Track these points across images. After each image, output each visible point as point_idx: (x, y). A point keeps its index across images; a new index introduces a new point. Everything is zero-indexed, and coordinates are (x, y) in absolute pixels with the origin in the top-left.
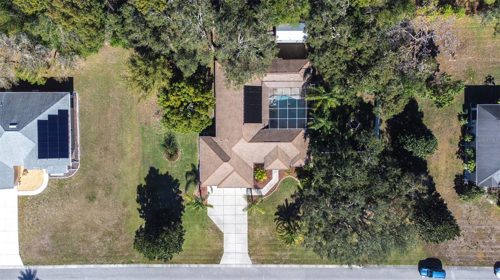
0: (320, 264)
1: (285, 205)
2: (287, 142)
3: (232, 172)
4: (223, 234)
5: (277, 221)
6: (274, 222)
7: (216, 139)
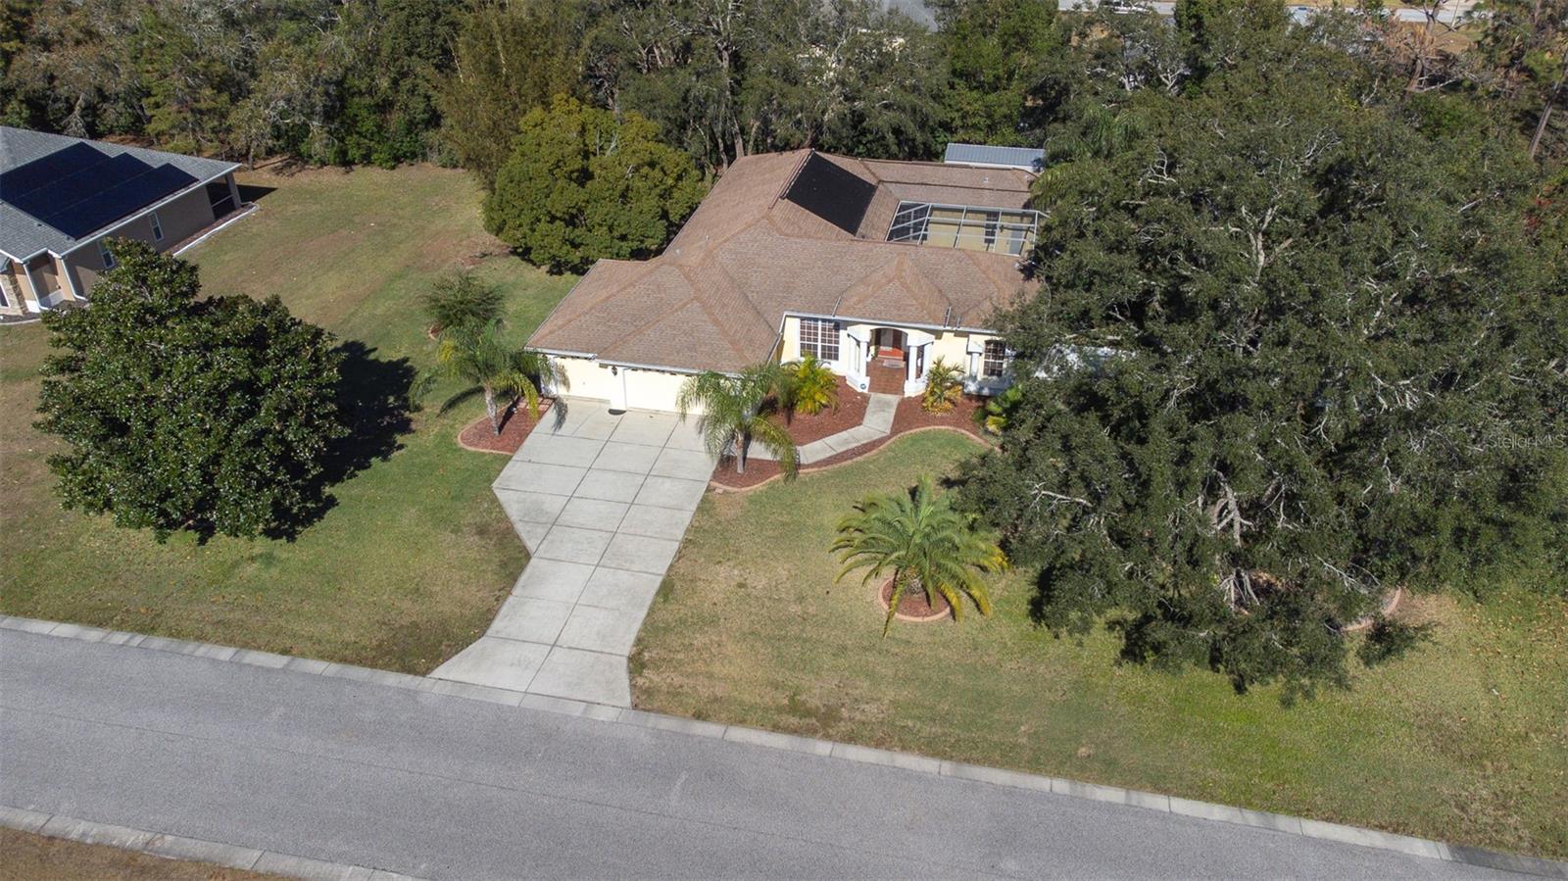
0: (1107, 780)
3: (684, 305)
4: (529, 558)
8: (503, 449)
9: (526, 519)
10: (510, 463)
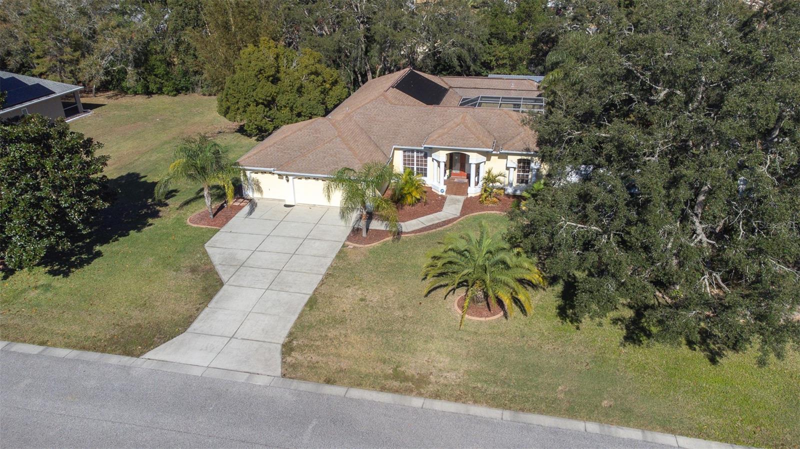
4: (223, 285)
8: (214, 225)
9: (224, 263)
10: (218, 233)
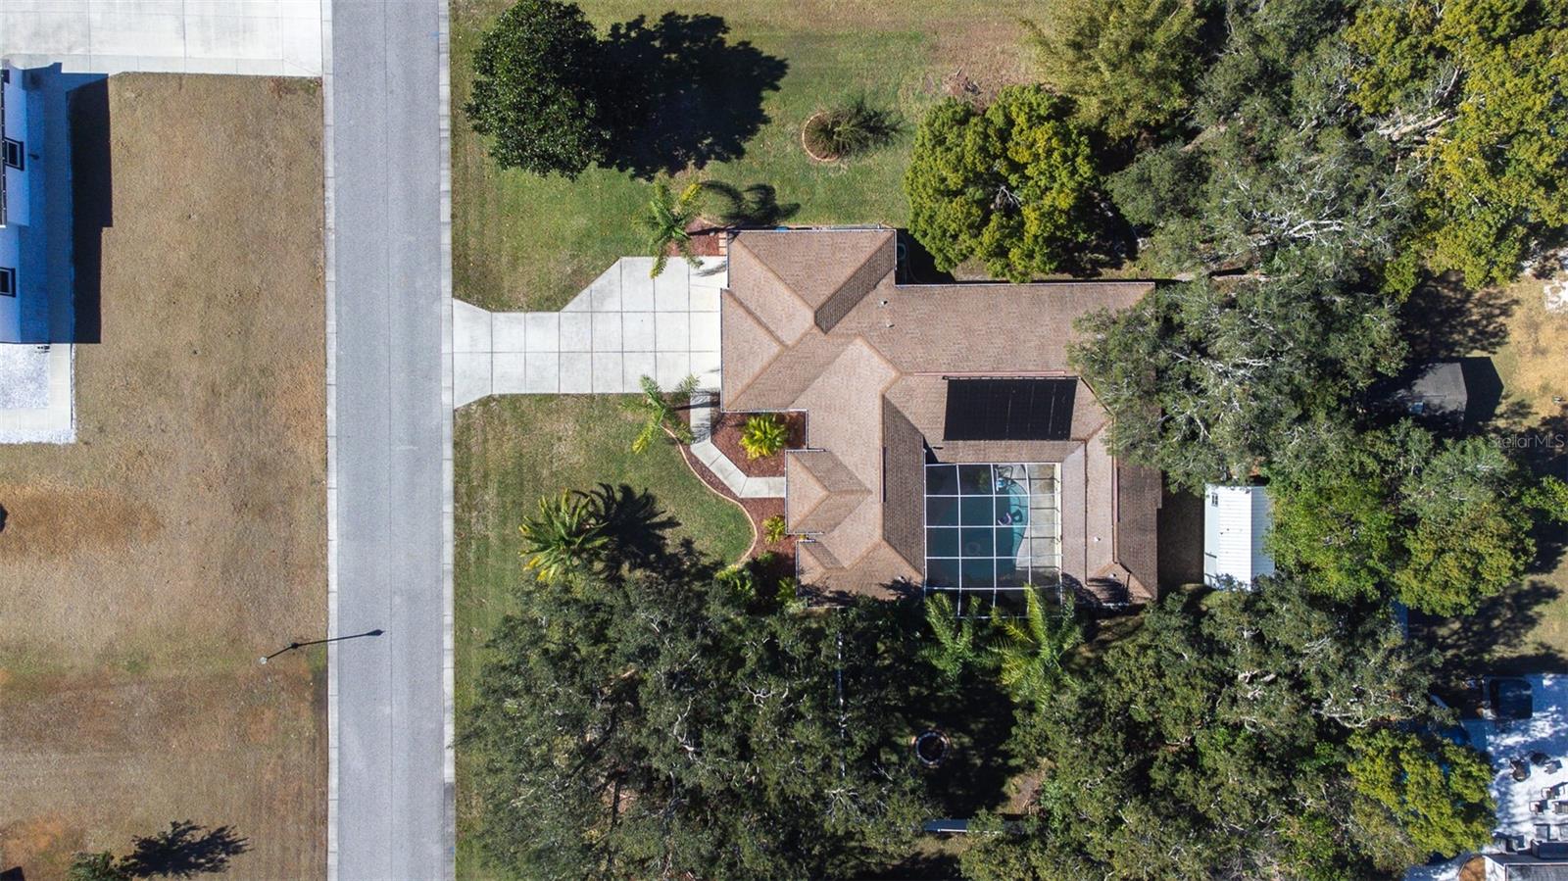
0: (457, 640)
1: (657, 520)
2: (884, 526)
3: (777, 339)
4: (558, 310)
5: (603, 492)
6: (601, 484)
7: (888, 287)
9: (593, 293)
10: (649, 259)
